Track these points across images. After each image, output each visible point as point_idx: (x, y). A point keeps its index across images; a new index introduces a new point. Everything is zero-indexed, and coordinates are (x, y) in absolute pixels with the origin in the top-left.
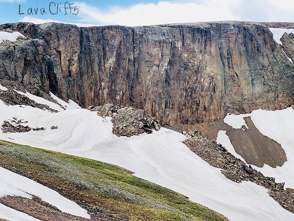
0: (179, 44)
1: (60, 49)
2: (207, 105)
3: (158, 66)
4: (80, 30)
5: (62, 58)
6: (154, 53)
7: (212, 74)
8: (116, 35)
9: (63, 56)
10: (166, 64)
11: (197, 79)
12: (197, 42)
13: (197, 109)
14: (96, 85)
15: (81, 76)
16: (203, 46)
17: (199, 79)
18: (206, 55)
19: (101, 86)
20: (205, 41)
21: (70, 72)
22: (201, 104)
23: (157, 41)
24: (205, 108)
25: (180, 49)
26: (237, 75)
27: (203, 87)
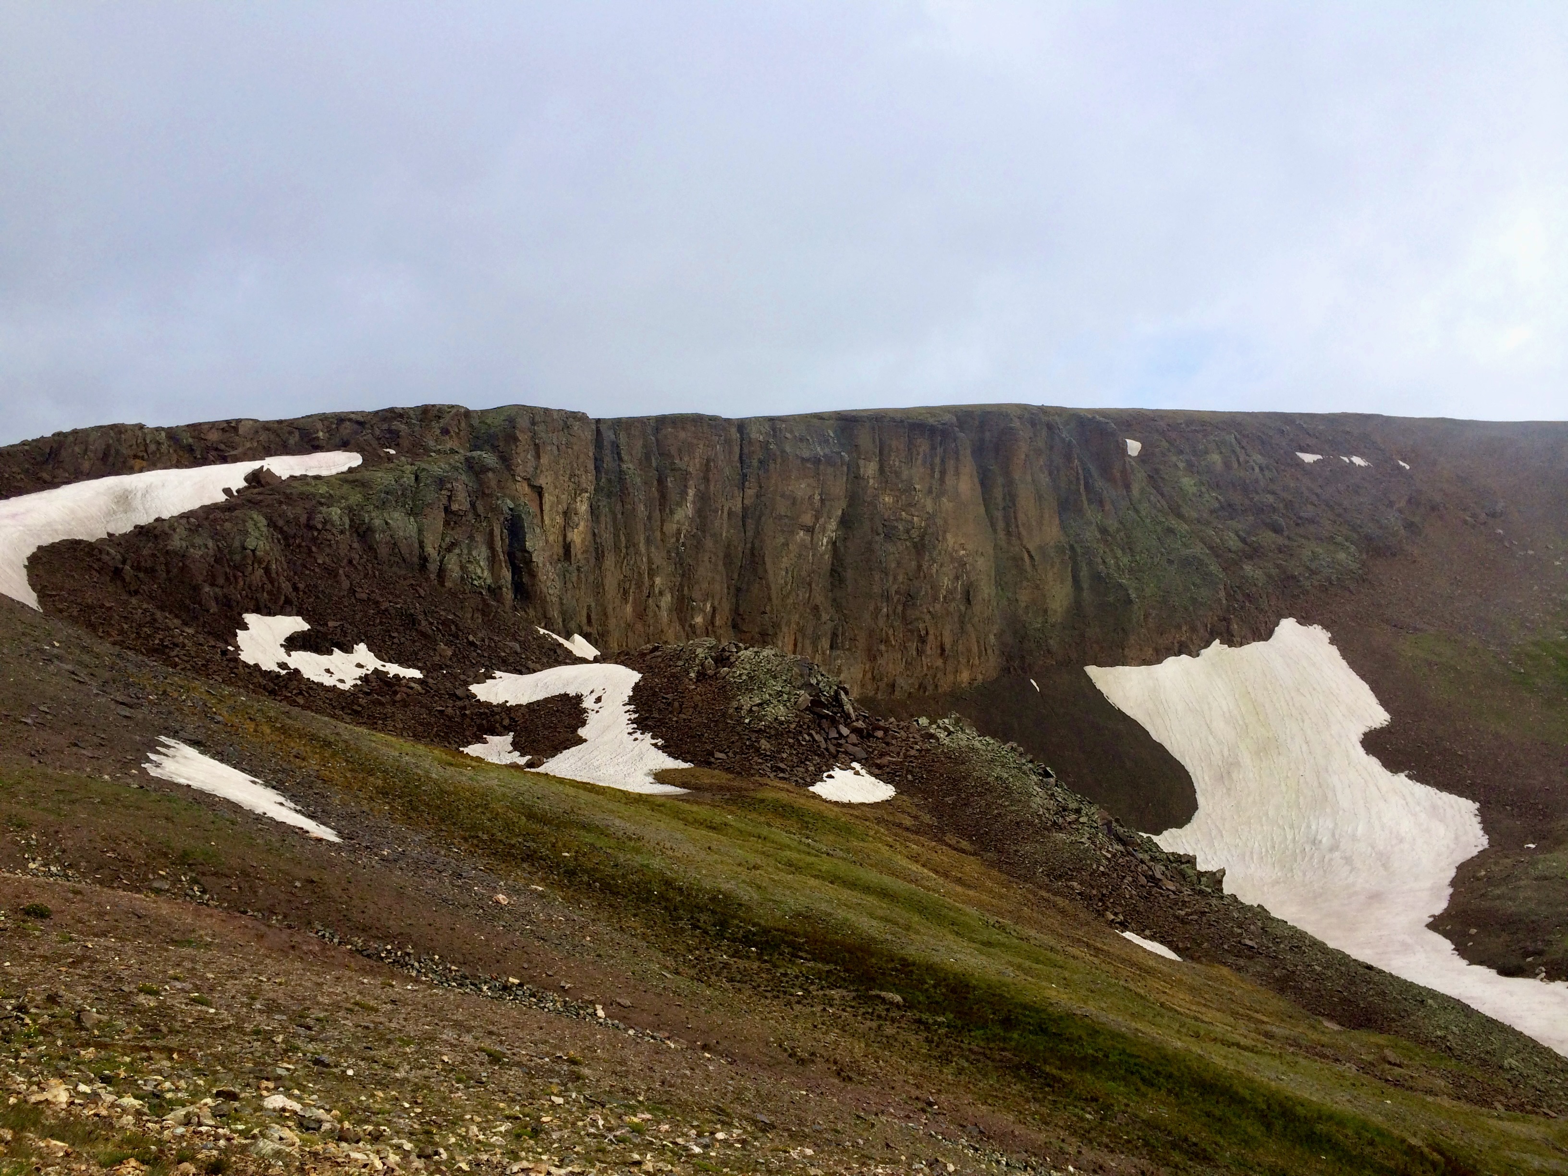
0: (870, 469)
1: (542, 481)
2: (948, 642)
3: (810, 530)
4: (594, 427)
5: (546, 507)
6: (799, 494)
7: (962, 552)
8: (695, 441)
9: (548, 498)
10: (833, 525)
11: (919, 567)
12: (919, 462)
13: (920, 652)
14: (639, 585)
15: (597, 559)
16: (937, 475)
17: (925, 567)
18: (944, 500)
19: (652, 586)
20: (943, 461)
21: (567, 548)
22: (931, 637)
23: (808, 460)
24: (943, 650)
25: (871, 481)
26: (1031, 557)
27: (935, 588)
